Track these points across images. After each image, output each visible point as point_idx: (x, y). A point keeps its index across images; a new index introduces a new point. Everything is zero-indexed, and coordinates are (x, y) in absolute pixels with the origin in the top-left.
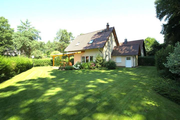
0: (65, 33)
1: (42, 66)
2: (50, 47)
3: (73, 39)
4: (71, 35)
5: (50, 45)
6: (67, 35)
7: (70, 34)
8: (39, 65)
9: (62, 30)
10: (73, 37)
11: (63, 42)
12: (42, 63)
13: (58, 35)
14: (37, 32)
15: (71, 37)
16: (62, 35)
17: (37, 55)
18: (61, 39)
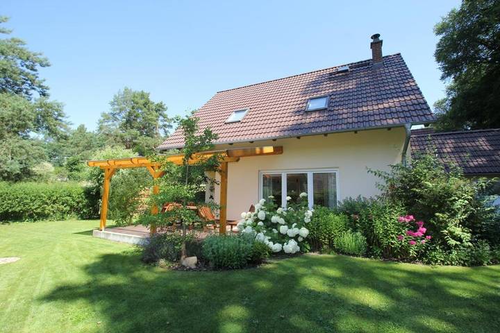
0: (142, 101)
1: (31, 216)
2: (81, 148)
3: (167, 123)
4: (160, 112)
5: (84, 142)
6: (149, 109)
7: (160, 108)
8: (14, 212)
9: (133, 91)
10: (169, 117)
11: (135, 131)
12: (38, 203)
13: (116, 107)
14: (27, 63)
15: (161, 118)
16: (133, 108)
17: (9, 161)
18: (128, 121)
